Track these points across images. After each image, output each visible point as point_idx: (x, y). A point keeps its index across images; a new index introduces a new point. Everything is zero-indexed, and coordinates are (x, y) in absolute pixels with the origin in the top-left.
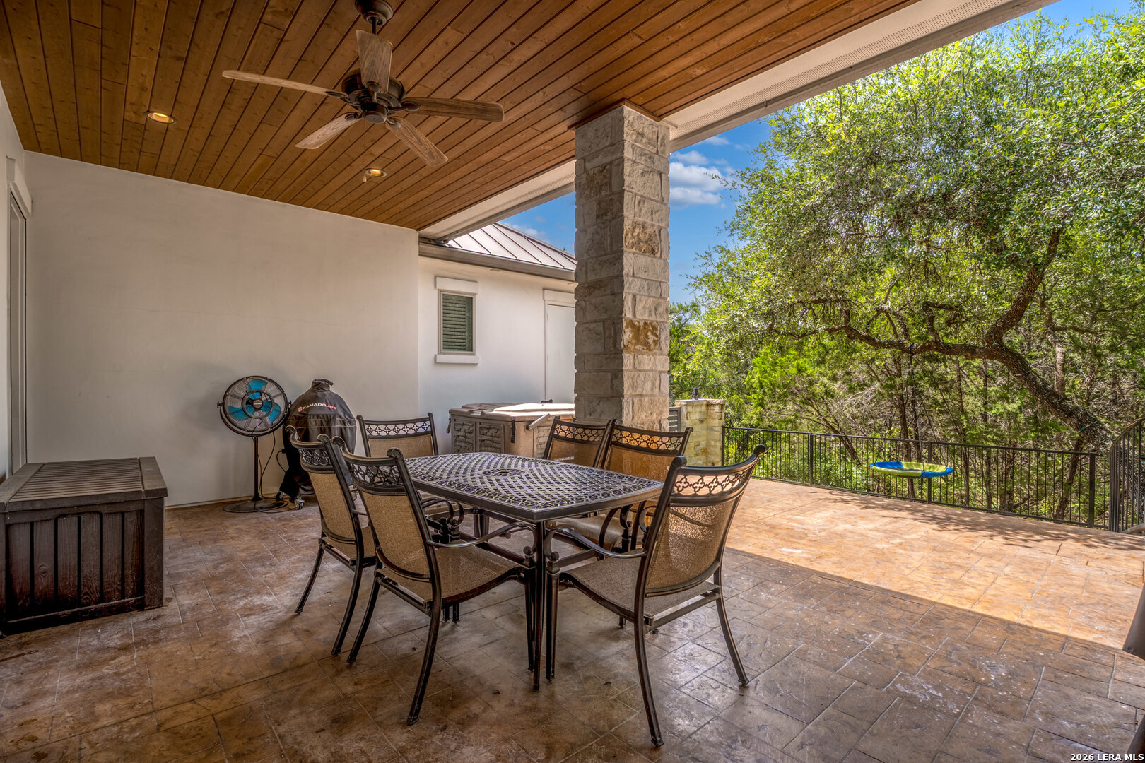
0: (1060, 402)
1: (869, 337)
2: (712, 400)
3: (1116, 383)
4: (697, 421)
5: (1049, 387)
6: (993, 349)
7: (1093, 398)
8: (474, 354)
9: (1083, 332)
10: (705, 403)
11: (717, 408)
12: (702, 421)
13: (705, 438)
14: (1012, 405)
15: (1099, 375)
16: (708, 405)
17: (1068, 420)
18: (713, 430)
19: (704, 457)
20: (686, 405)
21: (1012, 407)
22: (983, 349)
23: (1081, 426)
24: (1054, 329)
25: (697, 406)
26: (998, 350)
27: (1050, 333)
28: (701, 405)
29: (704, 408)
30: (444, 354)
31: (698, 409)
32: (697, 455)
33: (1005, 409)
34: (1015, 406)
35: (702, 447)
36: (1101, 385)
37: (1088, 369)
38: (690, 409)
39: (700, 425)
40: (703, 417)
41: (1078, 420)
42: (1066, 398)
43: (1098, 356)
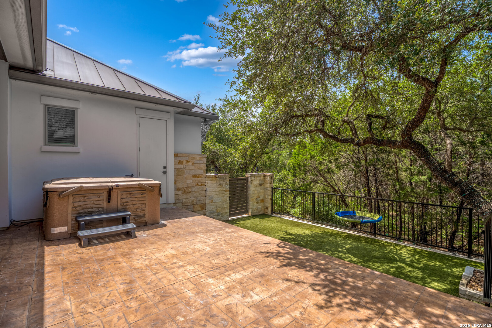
0: (449, 177)
1: (334, 136)
2: (267, 174)
3: (483, 164)
4: (258, 185)
5: (443, 167)
6: (406, 142)
7: (471, 173)
8: (76, 146)
9: (464, 131)
10: (263, 175)
11: (269, 178)
12: (261, 185)
13: (263, 194)
14: (423, 177)
15: (474, 159)
16: (265, 176)
17: (454, 189)
18: (267, 189)
19: (262, 204)
20: (251, 176)
21: (424, 178)
22: (400, 142)
23: (463, 193)
24: (446, 129)
25: (258, 177)
26: (409, 142)
27: (444, 131)
28: (260, 176)
29: (262, 178)
30: (50, 145)
31: (258, 179)
32: (257, 203)
33: (420, 179)
34: (425, 177)
35: (261, 198)
36: (475, 165)
37: (468, 156)
38: (253, 178)
39: (260, 187)
40: (261, 183)
41: (461, 189)
42: (453, 174)
43: (474, 147)
